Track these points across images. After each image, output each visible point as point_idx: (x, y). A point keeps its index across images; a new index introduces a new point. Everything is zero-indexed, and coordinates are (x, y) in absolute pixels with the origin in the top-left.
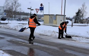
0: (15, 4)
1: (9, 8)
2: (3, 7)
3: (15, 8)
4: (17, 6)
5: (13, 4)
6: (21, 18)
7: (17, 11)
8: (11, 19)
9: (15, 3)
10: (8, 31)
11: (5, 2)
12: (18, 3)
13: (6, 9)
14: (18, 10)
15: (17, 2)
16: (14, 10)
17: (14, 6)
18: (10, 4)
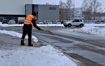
0: (94, 4)
1: (88, 9)
2: (81, 9)
3: (95, 9)
4: (96, 6)
5: (92, 4)
6: (100, 20)
7: (96, 12)
8: (88, 22)
9: (95, 2)
10: (80, 35)
11: (83, 2)
12: (98, 3)
13: (84, 11)
14: (98, 11)
15: (96, 2)
16: (93, 11)
17: (93, 7)
18: (89, 4)
